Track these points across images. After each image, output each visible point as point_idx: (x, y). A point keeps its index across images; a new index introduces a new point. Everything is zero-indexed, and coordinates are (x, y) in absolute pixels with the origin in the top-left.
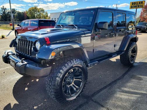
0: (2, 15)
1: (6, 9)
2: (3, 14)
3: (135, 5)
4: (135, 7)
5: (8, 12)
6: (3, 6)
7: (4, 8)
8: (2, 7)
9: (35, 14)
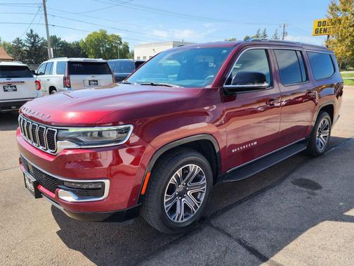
0: (28, 49)
1: (37, 36)
2: (32, 47)
3: (325, 27)
4: (325, 30)
5: (43, 44)
6: (32, 31)
7: (34, 33)
8: (29, 32)
9: (101, 49)
